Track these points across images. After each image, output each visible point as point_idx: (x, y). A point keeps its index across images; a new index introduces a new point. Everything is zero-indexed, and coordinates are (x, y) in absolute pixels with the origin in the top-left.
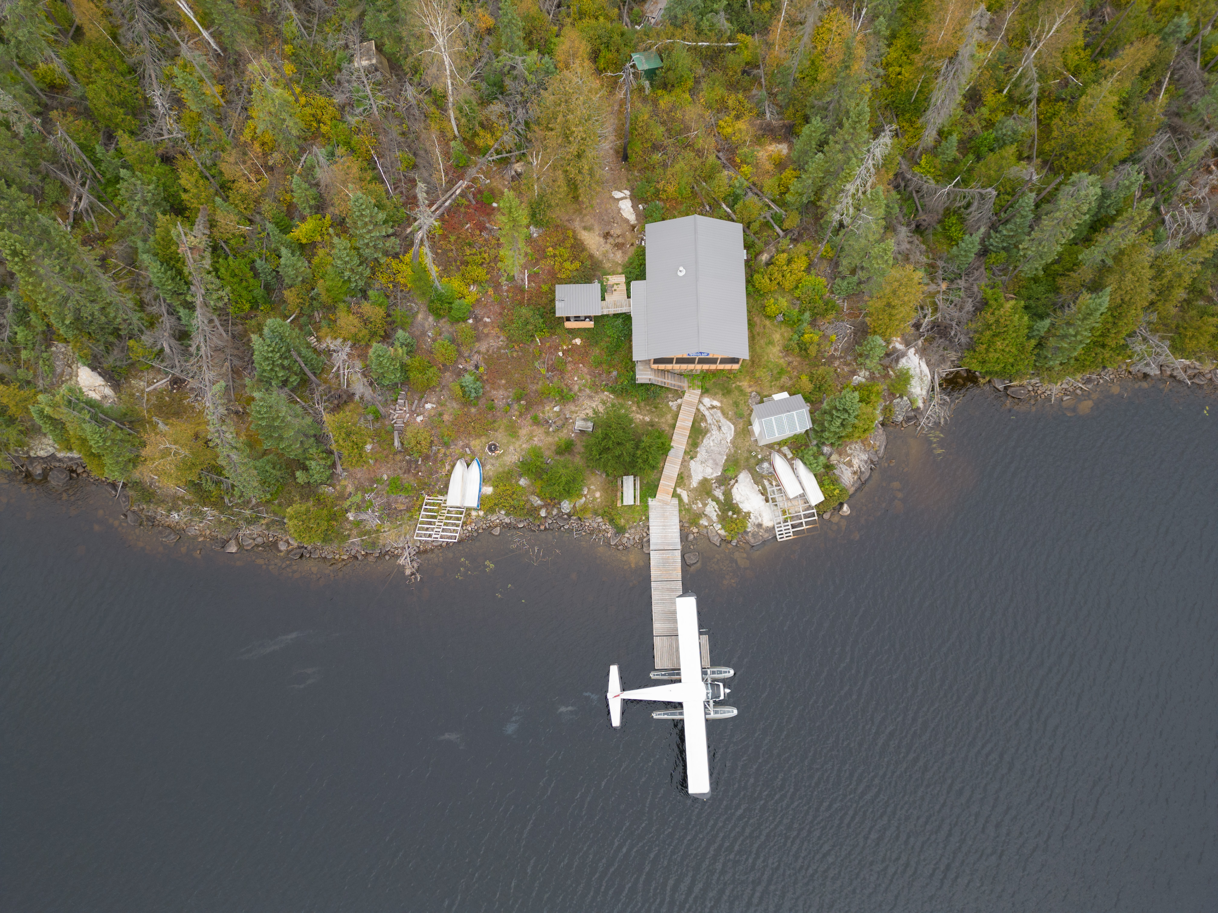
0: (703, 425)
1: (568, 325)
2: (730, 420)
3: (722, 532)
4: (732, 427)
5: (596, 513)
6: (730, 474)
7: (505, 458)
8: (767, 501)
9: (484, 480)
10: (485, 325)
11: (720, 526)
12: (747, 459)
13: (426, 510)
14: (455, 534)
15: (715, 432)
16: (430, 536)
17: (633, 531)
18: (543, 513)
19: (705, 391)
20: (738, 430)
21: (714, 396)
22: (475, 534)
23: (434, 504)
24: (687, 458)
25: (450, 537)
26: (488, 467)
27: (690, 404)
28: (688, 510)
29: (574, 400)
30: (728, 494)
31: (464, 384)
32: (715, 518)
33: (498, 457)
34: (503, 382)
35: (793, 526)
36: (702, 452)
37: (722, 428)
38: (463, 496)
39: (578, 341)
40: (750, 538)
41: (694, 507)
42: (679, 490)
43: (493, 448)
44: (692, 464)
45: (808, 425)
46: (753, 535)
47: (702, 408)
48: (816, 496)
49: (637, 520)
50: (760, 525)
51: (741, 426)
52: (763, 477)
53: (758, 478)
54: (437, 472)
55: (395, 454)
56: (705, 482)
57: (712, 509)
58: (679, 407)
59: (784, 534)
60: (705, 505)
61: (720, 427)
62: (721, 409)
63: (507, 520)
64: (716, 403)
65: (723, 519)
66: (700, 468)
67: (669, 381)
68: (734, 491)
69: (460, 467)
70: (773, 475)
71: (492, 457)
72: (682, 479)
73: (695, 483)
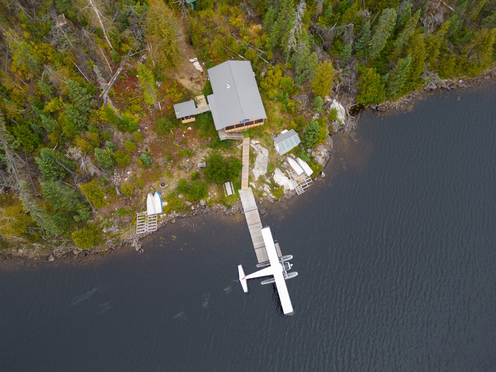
0: (254, 152)
1: (184, 122)
2: (265, 148)
3: (273, 197)
4: (267, 150)
5: (216, 202)
6: (271, 171)
7: (170, 188)
8: (289, 179)
9: (162, 200)
10: (146, 130)
11: (272, 195)
12: (277, 163)
13: (139, 219)
14: (155, 227)
15: (260, 154)
16: (144, 231)
17: (235, 206)
18: (193, 208)
19: (252, 138)
20: (270, 151)
21: (256, 139)
22: (164, 225)
23: (142, 216)
24: (251, 168)
25: (153, 229)
26: (163, 193)
27: (246, 145)
28: (257, 191)
29: (195, 155)
30: (272, 180)
31: (142, 159)
32: (269, 192)
33: (166, 188)
34: (161, 154)
35: (303, 187)
36: (256, 164)
37: (263, 152)
38: (155, 209)
39: (190, 128)
40: (286, 196)
41: (259, 189)
42: (251, 183)
43: (163, 185)
44: (254, 170)
45: (299, 141)
46: (287, 195)
47: (252, 145)
48: (309, 172)
49: (236, 201)
50: (289, 190)
51: (270, 149)
52: (285, 169)
53: (283, 170)
54: (140, 201)
55: (119, 198)
56: (261, 177)
57: (267, 188)
58: (242, 147)
59: (300, 191)
60: (263, 187)
61: (262, 152)
62: (260, 144)
63: (177, 215)
64: (257, 142)
65: (272, 191)
66: (257, 172)
67: (235, 136)
68: (274, 178)
69: (150, 196)
70: (289, 167)
71: (163, 189)
72: (251, 178)
73: (257, 179)
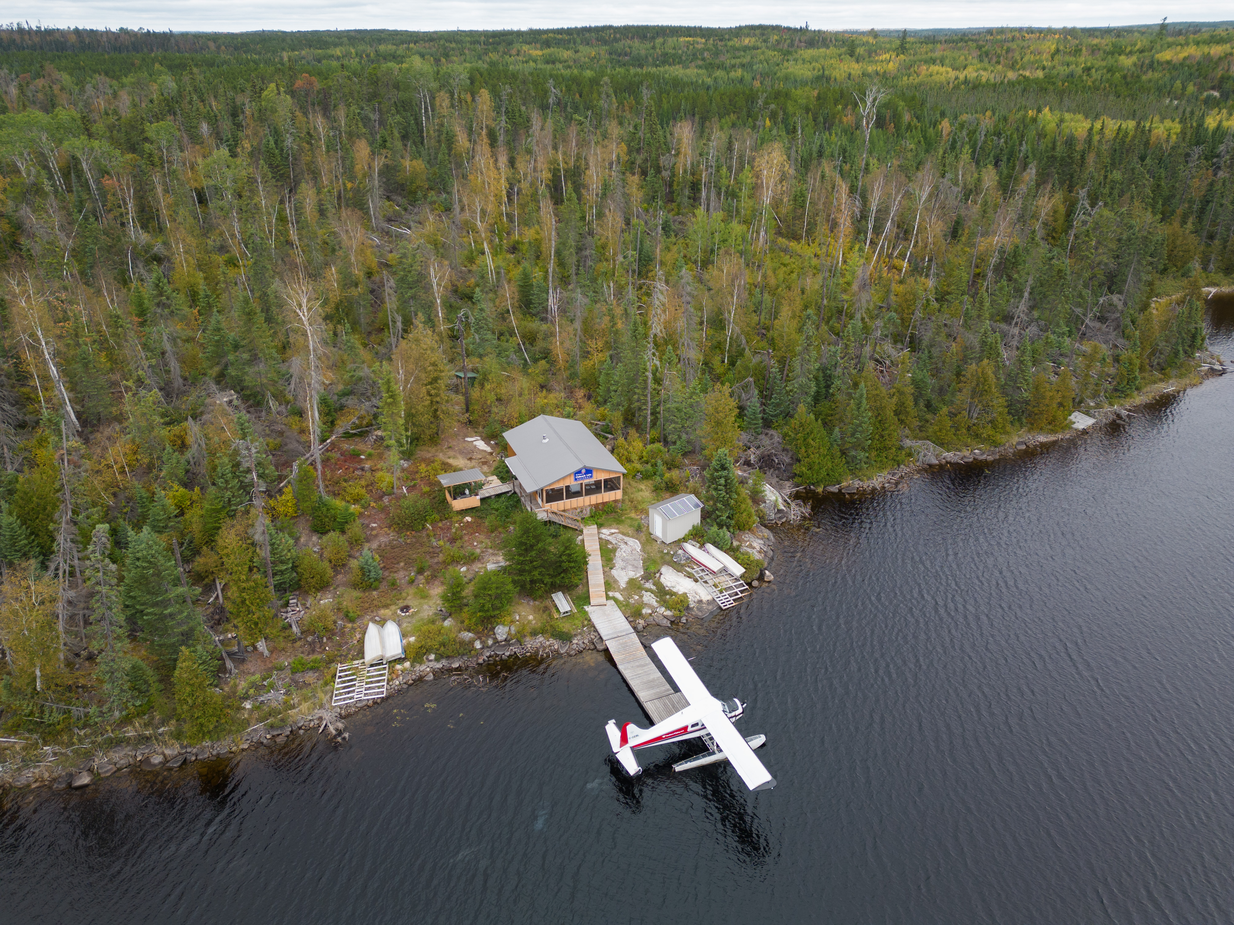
0: (610, 546)
1: (456, 505)
2: (632, 537)
3: (668, 613)
4: (636, 540)
5: (534, 634)
6: (652, 569)
8: (696, 581)
9: (404, 635)
10: (373, 529)
11: (663, 609)
12: (662, 558)
13: (340, 677)
14: (380, 691)
15: (623, 546)
16: (352, 698)
17: (579, 637)
18: (478, 645)
19: (600, 526)
20: (643, 541)
21: (610, 526)
22: (405, 686)
23: (349, 670)
24: (607, 569)
25: (378, 693)
26: (405, 625)
27: (592, 535)
28: (628, 605)
29: (479, 560)
30: (658, 584)
31: (362, 563)
32: (655, 604)
33: (413, 615)
35: (730, 596)
36: (618, 562)
37: (629, 543)
39: (469, 519)
40: (696, 612)
41: (632, 601)
42: (611, 594)
43: (405, 609)
44: (614, 572)
46: (698, 609)
47: (603, 536)
48: (738, 570)
49: (580, 625)
50: (700, 601)
51: (644, 538)
52: (683, 566)
53: (679, 567)
56: (632, 583)
57: (649, 598)
58: (583, 541)
59: (726, 601)
60: (641, 597)
61: (626, 543)
62: (620, 532)
63: (439, 665)
64: (613, 531)
65: (664, 603)
66: (623, 573)
68: (662, 580)
70: (692, 560)
71: (406, 617)
72: (610, 584)
73: (623, 584)
